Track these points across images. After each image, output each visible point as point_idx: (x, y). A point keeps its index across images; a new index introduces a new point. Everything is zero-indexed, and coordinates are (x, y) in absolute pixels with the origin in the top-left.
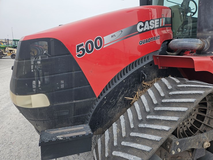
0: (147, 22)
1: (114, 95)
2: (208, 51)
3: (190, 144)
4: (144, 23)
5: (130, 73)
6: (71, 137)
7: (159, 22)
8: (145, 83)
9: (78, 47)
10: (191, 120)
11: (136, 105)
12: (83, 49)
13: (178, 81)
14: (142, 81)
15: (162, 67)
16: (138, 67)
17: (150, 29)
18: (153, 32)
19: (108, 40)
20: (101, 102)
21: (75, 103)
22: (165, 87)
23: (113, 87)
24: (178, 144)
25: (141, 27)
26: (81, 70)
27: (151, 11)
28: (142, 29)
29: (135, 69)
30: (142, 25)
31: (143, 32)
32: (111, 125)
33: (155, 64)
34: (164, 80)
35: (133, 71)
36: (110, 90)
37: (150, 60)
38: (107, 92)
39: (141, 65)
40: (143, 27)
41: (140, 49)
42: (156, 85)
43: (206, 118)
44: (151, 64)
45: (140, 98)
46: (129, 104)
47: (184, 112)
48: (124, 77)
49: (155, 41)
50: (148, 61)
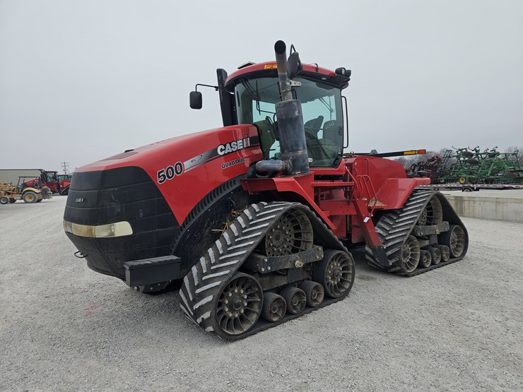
0: (228, 145)
1: (198, 227)
2: (292, 171)
3: (280, 264)
4: (225, 146)
5: (215, 200)
6: (160, 262)
7: (243, 142)
8: (234, 212)
9: (159, 173)
10: (288, 247)
11: (226, 235)
12: (163, 175)
13: (265, 204)
14: (231, 210)
15: (254, 192)
16: (225, 193)
17: (233, 152)
18: (240, 153)
19: (188, 165)
20: (184, 236)
21: (157, 232)
22: (254, 212)
23: (196, 217)
24: (266, 260)
25: (221, 150)
26: (162, 196)
27: (235, 131)
28: (223, 152)
29: (221, 195)
30: (223, 148)
31: (225, 154)
32: (198, 261)
33: (245, 189)
34: (254, 206)
35: (218, 198)
36: (193, 221)
37: (237, 185)
38: (190, 224)
39: (228, 191)
40: (225, 150)
41: (226, 172)
42: (247, 212)
43: (302, 243)
44: (239, 189)
45: (230, 228)
46: (219, 236)
47: (267, 227)
48: (209, 206)
49: (243, 163)
50: (235, 187)
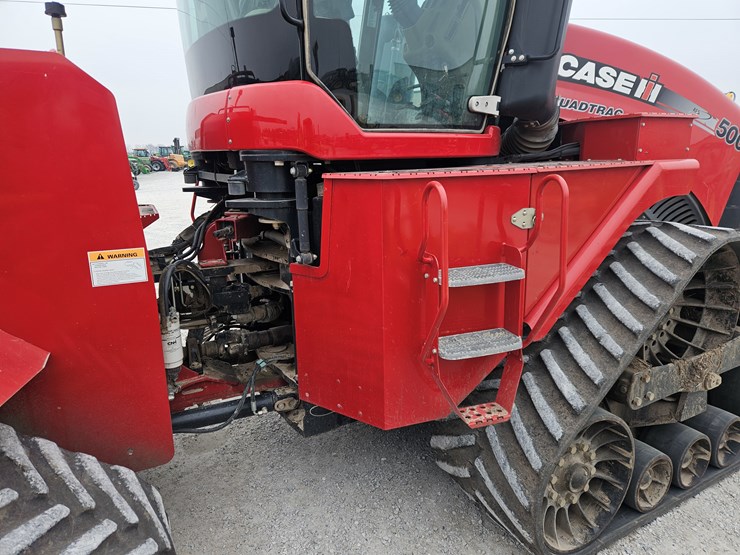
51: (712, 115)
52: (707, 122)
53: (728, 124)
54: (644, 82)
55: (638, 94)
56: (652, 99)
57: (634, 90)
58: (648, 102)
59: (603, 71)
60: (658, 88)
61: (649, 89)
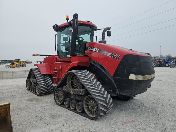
51: (109, 52)
52: (108, 54)
53: (113, 54)
54: (97, 49)
55: (96, 51)
56: (98, 51)
57: (95, 50)
58: (97, 52)
59: (92, 48)
60: (99, 49)
61: (97, 50)
